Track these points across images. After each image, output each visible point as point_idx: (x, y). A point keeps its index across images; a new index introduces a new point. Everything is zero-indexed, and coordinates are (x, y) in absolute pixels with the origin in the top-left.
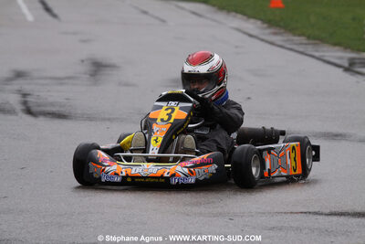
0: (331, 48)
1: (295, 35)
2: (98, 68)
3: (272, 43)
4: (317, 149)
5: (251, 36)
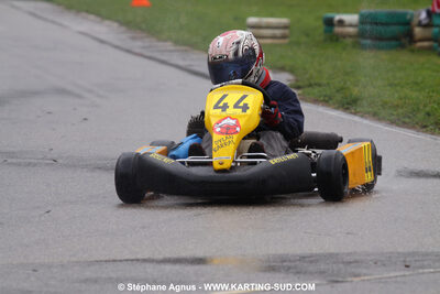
0: (203, 56)
1: (159, 40)
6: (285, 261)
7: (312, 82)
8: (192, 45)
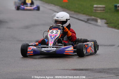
0: (82, 15)
1: (70, 11)
6: (104, 70)
7: (111, 22)
8: (79, 13)
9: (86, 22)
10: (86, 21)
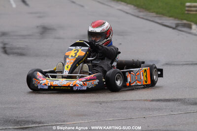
0: (168, 18)
1: (150, 12)
2: (45, 30)
3: (138, 17)
4: (161, 70)
5: (127, 13)
8: (163, 14)
9: (174, 28)
10: (174, 26)
